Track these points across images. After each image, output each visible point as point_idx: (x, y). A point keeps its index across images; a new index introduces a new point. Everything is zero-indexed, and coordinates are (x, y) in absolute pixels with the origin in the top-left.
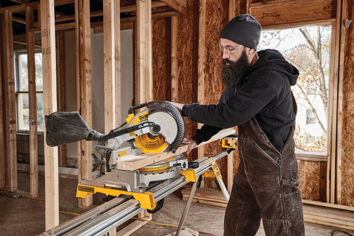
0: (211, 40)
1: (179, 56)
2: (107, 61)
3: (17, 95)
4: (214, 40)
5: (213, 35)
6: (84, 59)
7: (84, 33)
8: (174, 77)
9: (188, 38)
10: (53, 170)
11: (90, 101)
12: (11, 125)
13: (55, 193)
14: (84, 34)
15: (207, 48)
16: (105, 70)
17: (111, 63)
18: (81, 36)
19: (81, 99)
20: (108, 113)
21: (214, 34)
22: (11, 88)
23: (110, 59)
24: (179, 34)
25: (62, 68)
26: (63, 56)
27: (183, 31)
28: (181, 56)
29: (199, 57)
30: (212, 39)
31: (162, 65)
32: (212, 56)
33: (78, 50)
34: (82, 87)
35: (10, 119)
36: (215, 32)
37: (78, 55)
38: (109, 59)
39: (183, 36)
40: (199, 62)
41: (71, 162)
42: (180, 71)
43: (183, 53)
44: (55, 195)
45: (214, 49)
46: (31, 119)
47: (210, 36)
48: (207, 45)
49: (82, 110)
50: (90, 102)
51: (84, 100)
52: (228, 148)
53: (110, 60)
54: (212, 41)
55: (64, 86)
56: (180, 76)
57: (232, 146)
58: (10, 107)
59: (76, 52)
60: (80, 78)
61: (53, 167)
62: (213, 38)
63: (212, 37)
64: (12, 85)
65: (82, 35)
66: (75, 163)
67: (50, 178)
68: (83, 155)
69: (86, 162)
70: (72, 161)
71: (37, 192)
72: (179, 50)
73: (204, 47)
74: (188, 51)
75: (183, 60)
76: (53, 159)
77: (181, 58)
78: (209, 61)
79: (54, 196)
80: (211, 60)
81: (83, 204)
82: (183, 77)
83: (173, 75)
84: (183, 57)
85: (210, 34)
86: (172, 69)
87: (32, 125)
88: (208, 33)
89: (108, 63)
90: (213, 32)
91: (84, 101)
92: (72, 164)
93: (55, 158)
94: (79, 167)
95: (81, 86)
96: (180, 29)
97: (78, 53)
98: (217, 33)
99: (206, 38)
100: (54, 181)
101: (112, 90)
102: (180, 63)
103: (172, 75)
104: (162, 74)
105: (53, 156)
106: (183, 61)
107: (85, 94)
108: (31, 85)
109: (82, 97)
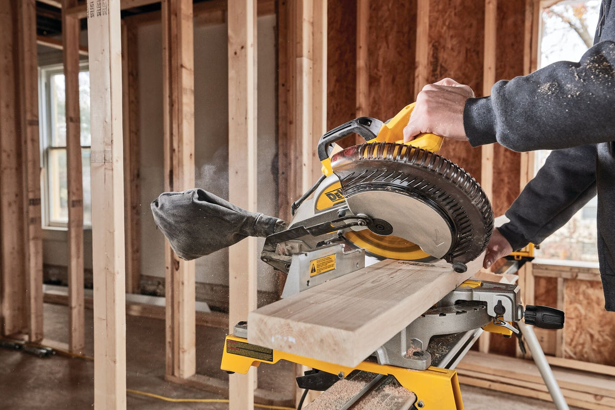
0: (442, 28)
1: (371, 66)
2: (236, 53)
3: (47, 153)
4: (449, 28)
5: (446, 19)
6: (179, 65)
7: (180, 9)
8: (362, 110)
9: (392, 29)
10: (114, 301)
11: (191, 155)
12: (31, 208)
13: (118, 358)
14: (180, 12)
15: (433, 46)
16: (232, 73)
17: (246, 56)
18: (173, 17)
19: (172, 150)
20: (237, 173)
21: (449, 16)
22: (32, 132)
23: (242, 47)
24: (370, 20)
25: (133, 98)
26: (135, 74)
27: (380, 14)
28: (376, 66)
29: (417, 65)
30: (445, 28)
31: (335, 86)
32: (443, 64)
33: (167, 46)
34: (175, 126)
35: (31, 196)
36: (451, 12)
37: (167, 58)
38: (240, 47)
39: (379, 24)
40: (416, 74)
41: (148, 285)
42: (374, 98)
43: (381, 60)
44: (118, 364)
45: (448, 48)
46: (71, 194)
47: (440, 22)
48: (433, 41)
49: (175, 172)
50: (191, 158)
51: (179, 151)
52: (518, 257)
53: (243, 50)
54: (445, 31)
55: (136, 134)
56: (373, 108)
57: (528, 252)
58: (30, 170)
59: (164, 50)
60: (172, 105)
61: (114, 294)
62: (447, 23)
63: (444, 24)
64: (35, 127)
65: (176, 15)
66: (158, 286)
67: (105, 321)
68: (177, 269)
69: (183, 284)
70: (150, 282)
71: (81, 345)
72: (371, 53)
73: (427, 45)
74: (392, 54)
75: (380, 73)
76: (113, 275)
77: (376, 70)
78: (437, 75)
79: (115, 367)
80: (443, 72)
81: (176, 374)
82: (379, 109)
83: (360, 104)
84: (380, 67)
85: (441, 16)
86: (358, 92)
87: (73, 206)
88: (435, 14)
89: (238, 57)
90: (446, 12)
91: (180, 153)
92: (151, 288)
93: (118, 273)
94: (166, 295)
95: (174, 122)
96: (374, 10)
97: (166, 53)
98: (455, 14)
99: (430, 26)
100: (115, 329)
101: (246, 118)
102: (373, 81)
103: (357, 105)
104: (335, 105)
105: (114, 268)
106: (381, 77)
107: (180, 140)
108: (71, 124)
109: (175, 146)
